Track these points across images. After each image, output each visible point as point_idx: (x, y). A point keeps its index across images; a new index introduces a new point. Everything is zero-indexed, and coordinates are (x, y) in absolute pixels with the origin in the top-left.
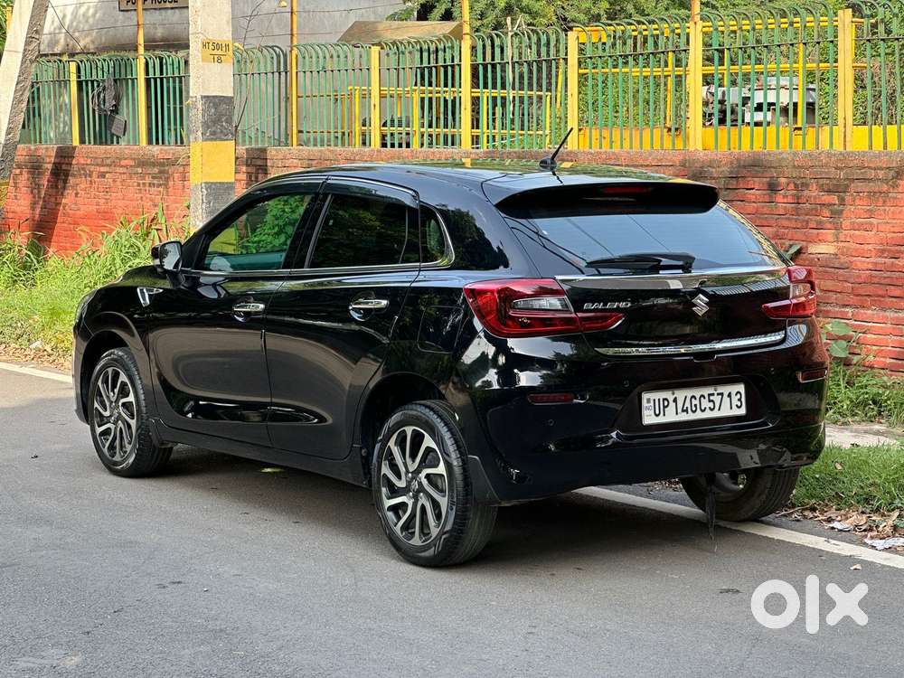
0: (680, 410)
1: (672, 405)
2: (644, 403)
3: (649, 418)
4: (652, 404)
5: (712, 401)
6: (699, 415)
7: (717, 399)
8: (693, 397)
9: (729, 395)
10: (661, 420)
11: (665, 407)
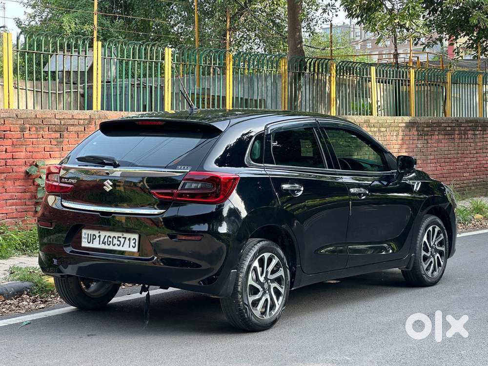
0: (101, 243)
1: (98, 239)
2: (83, 235)
3: (85, 244)
4: (87, 236)
5: (120, 241)
6: (111, 247)
7: (122, 240)
8: (109, 236)
9: (129, 239)
10: (90, 245)
11: (93, 239)
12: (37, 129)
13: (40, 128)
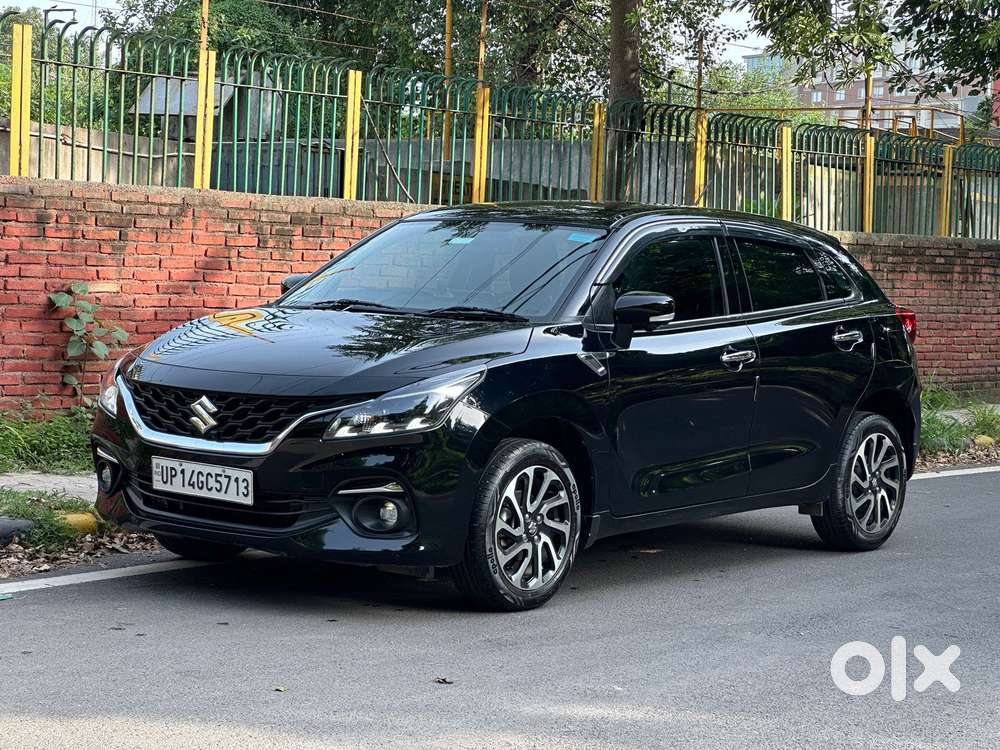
12: (71, 219)
13: (79, 217)
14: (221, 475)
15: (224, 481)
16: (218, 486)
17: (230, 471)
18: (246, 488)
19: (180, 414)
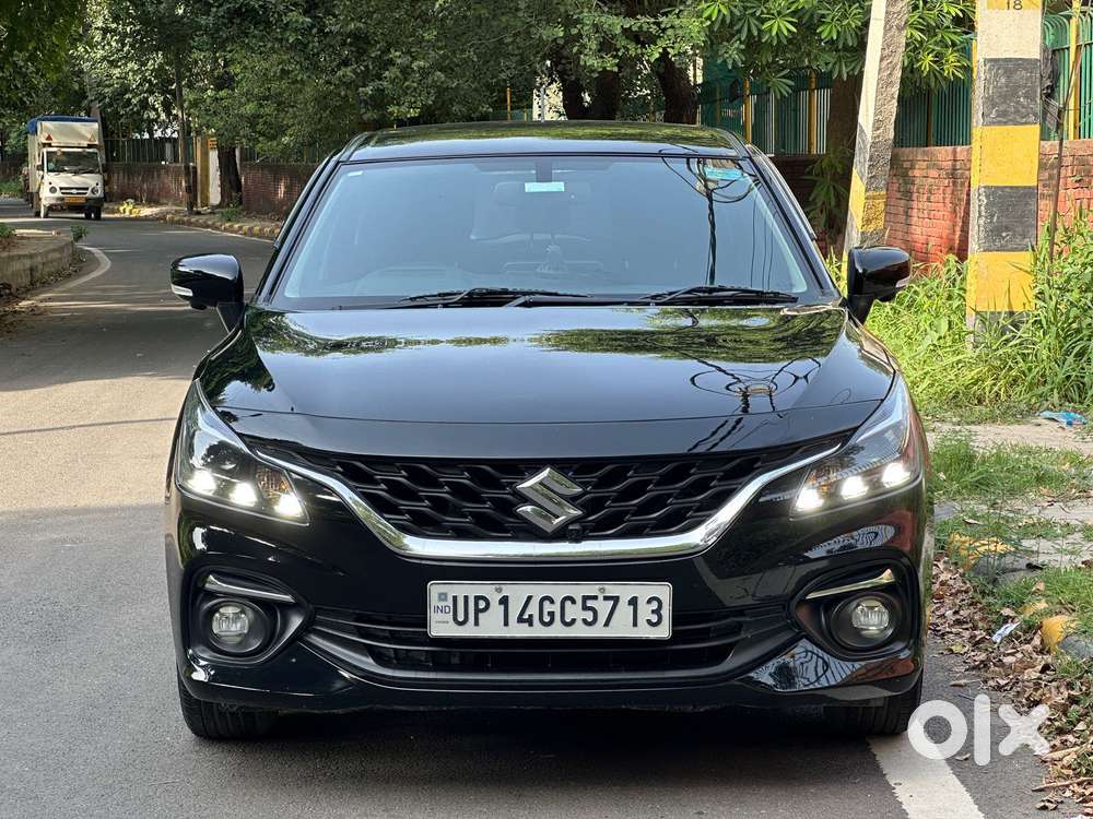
14: (595, 598)
15: (603, 608)
16: (589, 616)
17: (613, 589)
18: (657, 612)
19: (488, 504)
